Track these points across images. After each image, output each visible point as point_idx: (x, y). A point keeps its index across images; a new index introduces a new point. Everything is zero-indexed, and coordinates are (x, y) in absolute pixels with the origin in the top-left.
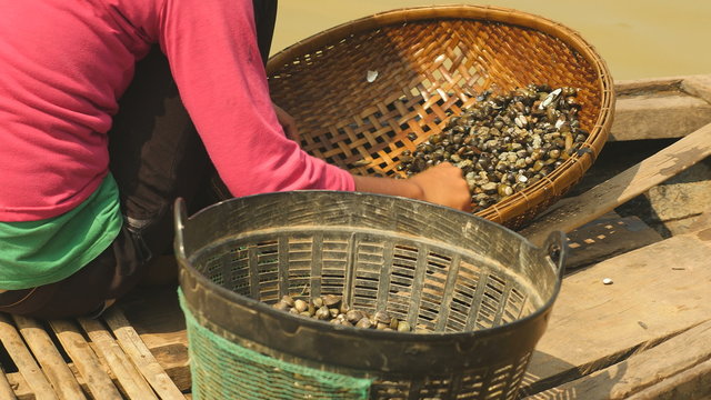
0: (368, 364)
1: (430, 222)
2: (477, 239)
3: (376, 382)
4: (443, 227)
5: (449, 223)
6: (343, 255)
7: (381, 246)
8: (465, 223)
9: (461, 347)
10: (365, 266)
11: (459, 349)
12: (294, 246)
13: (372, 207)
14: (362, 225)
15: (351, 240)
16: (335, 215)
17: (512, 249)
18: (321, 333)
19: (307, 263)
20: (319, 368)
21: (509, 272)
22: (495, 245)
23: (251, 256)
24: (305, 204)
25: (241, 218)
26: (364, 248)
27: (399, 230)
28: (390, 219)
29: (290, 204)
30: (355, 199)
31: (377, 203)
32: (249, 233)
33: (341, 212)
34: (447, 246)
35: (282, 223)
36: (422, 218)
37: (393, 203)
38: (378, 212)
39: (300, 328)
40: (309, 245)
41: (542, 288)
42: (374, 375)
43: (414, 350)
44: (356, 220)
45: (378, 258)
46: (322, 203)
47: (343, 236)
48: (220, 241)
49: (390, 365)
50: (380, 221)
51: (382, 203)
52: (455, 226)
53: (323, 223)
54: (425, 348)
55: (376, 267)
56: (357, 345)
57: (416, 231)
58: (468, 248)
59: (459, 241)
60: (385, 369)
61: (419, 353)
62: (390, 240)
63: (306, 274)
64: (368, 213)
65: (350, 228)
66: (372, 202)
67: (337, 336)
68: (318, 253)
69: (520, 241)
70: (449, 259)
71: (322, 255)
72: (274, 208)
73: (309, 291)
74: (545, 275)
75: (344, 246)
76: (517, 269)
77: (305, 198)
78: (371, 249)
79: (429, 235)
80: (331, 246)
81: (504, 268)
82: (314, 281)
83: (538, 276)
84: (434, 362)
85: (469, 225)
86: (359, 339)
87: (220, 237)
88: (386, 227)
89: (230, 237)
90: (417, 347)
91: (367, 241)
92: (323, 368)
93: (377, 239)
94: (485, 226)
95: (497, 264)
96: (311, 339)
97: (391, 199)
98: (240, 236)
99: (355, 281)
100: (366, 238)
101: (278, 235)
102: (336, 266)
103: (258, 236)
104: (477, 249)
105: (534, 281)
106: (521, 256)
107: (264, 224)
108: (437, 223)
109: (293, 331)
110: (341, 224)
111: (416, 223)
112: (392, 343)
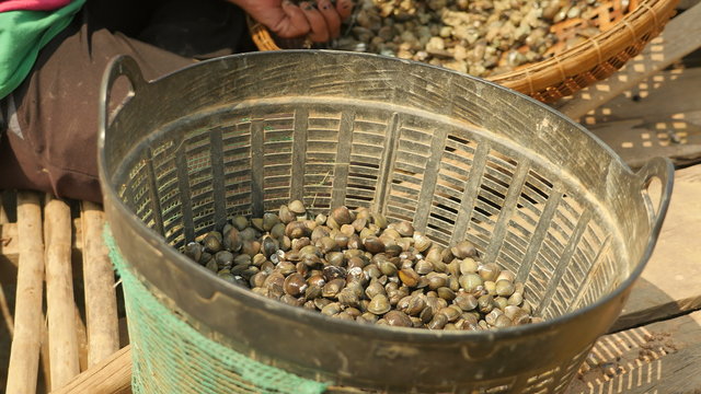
0: (318, 363)
1: (495, 110)
2: (554, 143)
3: (331, 388)
4: (511, 120)
5: (522, 117)
6: (379, 139)
7: (430, 133)
8: (542, 118)
9: (469, 354)
10: (407, 157)
11: (466, 355)
12: (316, 122)
13: (422, 81)
14: (408, 104)
15: (392, 122)
16: (373, 87)
17: (598, 166)
18: (246, 308)
19: (331, 145)
20: (247, 354)
21: (590, 196)
22: (576, 156)
23: (254, 130)
24: (333, 68)
25: (243, 81)
26: (408, 133)
27: (455, 115)
28: (445, 101)
29: (313, 67)
30: (401, 69)
31: (429, 77)
32: (253, 102)
33: (382, 84)
34: (514, 145)
35: (301, 90)
36: (485, 103)
37: (449, 80)
38: (430, 88)
39: (218, 295)
40: (335, 122)
41: (630, 234)
42: (329, 378)
43: (391, 353)
44: (401, 95)
45: (424, 149)
46: (357, 70)
47: (382, 114)
48: (207, 111)
49: (352, 369)
50: (431, 100)
51: (435, 78)
52: (528, 121)
53: (357, 96)
54: (409, 351)
55: (421, 160)
56: (300, 334)
57: (477, 120)
58: (541, 152)
59: (531, 141)
60: (344, 373)
61: (399, 357)
62: (442, 127)
63: (330, 158)
64: (417, 88)
65: (392, 106)
66: (423, 74)
67: (270, 317)
68: (347, 134)
69: (610, 157)
70: (514, 163)
71: (353, 136)
72: (290, 71)
73: (332, 180)
74: (636, 217)
75: (382, 128)
76: (601, 196)
77: (334, 62)
78: (416, 135)
79: (493, 127)
80: (365, 126)
81: (583, 188)
82: (339, 170)
83: (627, 214)
84: (424, 371)
85: (545, 123)
86: (303, 326)
87: (207, 104)
88: (439, 109)
89: (224, 106)
90: (396, 349)
91: (412, 124)
92: (253, 354)
93: (425, 124)
94: (567, 128)
95: (575, 181)
96: (233, 313)
97: (448, 73)
98: (240, 106)
99: (393, 174)
100: (412, 120)
101: (292, 107)
102: (370, 152)
103: (265, 105)
104: (553, 157)
105: (621, 219)
106: (609, 178)
107: (276, 91)
108: (504, 114)
109: (210, 296)
110: (381, 99)
111: (477, 109)
112: (356, 339)
